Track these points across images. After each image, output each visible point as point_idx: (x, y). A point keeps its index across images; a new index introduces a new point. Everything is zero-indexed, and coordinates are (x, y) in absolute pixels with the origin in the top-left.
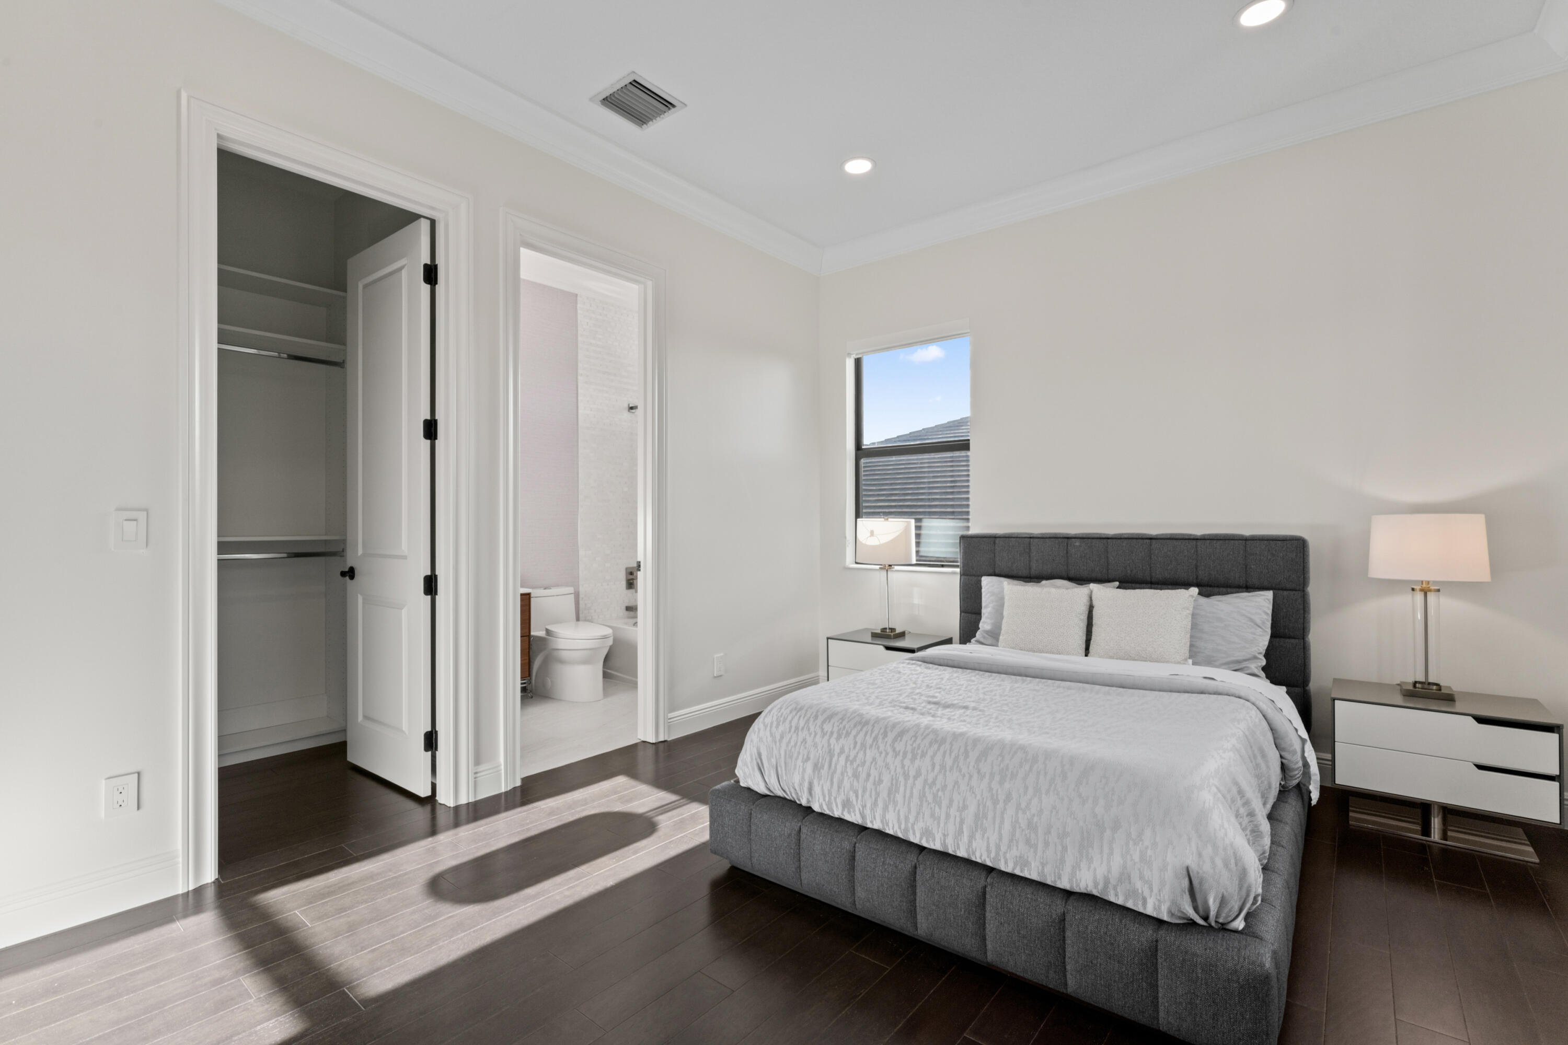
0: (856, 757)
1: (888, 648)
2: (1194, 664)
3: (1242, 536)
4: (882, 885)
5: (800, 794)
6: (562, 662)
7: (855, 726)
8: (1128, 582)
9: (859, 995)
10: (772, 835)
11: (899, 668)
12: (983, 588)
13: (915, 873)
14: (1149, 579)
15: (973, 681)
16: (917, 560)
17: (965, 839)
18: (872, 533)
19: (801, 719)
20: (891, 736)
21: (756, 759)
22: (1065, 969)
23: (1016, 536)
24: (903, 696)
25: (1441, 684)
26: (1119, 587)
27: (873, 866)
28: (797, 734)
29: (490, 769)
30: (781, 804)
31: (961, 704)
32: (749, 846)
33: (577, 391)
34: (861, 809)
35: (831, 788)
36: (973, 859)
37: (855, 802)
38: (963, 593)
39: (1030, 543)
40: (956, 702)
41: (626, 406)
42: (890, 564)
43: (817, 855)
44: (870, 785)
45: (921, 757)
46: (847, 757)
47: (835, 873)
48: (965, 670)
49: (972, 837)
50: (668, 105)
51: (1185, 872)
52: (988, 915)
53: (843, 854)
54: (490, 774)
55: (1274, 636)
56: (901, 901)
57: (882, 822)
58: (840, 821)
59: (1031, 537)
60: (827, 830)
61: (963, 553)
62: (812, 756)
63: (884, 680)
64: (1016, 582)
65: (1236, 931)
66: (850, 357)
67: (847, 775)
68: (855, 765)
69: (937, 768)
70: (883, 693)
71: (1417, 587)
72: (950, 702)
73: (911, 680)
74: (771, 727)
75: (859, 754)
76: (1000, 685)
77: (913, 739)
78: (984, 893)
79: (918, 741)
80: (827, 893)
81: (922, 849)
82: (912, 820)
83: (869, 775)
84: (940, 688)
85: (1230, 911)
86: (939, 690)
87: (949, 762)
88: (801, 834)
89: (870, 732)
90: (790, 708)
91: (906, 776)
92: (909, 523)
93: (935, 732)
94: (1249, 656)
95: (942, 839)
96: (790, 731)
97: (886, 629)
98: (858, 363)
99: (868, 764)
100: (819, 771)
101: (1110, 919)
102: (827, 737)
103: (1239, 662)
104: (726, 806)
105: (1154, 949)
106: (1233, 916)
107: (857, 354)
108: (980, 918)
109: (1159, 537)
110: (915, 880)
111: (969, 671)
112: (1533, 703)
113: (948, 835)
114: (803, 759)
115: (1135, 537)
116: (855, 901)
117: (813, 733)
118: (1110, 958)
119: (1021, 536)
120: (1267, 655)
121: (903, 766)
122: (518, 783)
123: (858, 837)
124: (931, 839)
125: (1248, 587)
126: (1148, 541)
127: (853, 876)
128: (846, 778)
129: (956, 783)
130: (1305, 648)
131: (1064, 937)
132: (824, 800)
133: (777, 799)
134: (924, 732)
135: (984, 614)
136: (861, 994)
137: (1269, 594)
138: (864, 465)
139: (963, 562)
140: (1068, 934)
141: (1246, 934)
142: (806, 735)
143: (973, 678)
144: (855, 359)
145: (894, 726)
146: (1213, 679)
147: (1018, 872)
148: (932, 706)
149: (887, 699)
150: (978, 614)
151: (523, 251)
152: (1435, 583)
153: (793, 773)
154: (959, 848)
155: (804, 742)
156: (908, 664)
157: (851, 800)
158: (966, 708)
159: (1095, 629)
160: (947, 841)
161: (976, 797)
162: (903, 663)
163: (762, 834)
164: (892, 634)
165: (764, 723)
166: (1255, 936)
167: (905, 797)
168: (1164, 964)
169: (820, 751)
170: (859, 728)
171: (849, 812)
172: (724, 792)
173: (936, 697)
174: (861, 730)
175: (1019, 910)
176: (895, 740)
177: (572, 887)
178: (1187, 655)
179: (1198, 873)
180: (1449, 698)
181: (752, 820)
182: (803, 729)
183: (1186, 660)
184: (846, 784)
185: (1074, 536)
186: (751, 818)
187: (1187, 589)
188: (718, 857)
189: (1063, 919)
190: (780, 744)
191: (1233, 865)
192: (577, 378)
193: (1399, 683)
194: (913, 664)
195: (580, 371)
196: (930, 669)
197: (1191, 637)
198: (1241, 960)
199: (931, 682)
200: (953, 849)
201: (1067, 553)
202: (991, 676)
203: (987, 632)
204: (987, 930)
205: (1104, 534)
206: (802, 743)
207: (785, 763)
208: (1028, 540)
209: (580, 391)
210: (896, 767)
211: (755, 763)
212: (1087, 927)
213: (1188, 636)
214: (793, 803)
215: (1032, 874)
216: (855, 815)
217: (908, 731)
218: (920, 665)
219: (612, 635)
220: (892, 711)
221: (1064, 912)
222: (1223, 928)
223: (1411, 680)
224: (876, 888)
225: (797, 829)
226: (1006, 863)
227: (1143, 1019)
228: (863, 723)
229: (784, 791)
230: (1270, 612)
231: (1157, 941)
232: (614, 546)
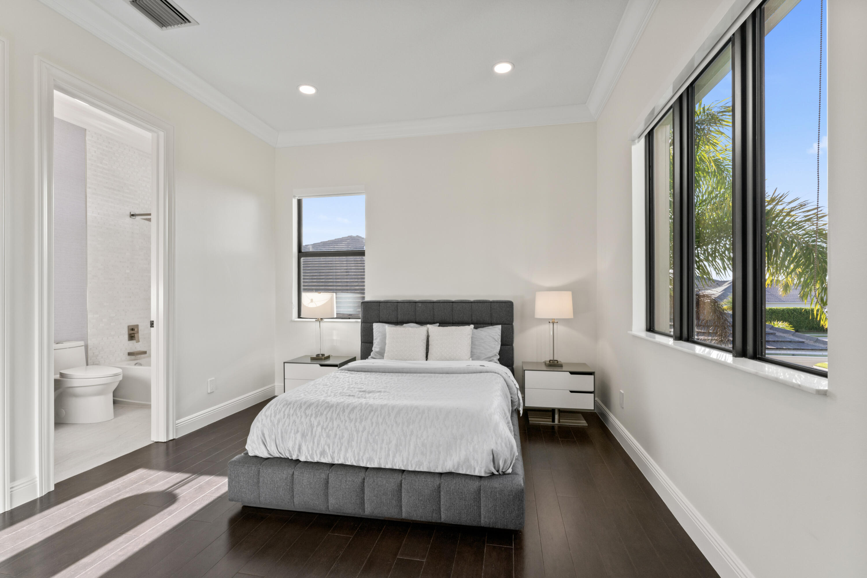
0: (327, 426)
1: (322, 365)
2: (472, 360)
3: (489, 301)
4: (345, 493)
5: (292, 453)
6: (76, 396)
7: (325, 409)
8: (443, 323)
9: (339, 555)
10: (274, 480)
11: (336, 375)
12: (374, 329)
13: (364, 482)
14: (452, 321)
15: (378, 378)
16: (337, 316)
17: (391, 458)
18: (312, 301)
19: (291, 409)
20: (347, 411)
21: (261, 438)
22: (440, 510)
23: (390, 301)
24: (346, 389)
25: (558, 360)
26: (439, 326)
27: (339, 484)
28: (289, 419)
29: (27, 482)
30: (279, 461)
31: (377, 390)
32: (258, 490)
33: (86, 199)
34: (332, 454)
35: (313, 446)
36: (395, 468)
37: (328, 451)
38: (363, 333)
39: (397, 305)
40: (374, 389)
41: (129, 213)
42: (321, 318)
43: (305, 486)
44: (337, 440)
45: (365, 420)
46: (322, 428)
47: (316, 493)
48: (372, 373)
49: (394, 457)
50: (184, 19)
51: (491, 452)
52: (403, 495)
53: (321, 482)
54: (27, 485)
55: (502, 345)
56: (356, 499)
57: (344, 458)
58: (318, 463)
59: (398, 302)
60: (311, 470)
61: (363, 311)
62: (300, 430)
63: (331, 382)
64: (391, 325)
65: (509, 474)
66: (295, 198)
67: (323, 437)
68: (327, 431)
69: (374, 424)
70: (334, 390)
71: (551, 321)
72: (371, 390)
73: (346, 381)
74: (271, 417)
75: (329, 424)
76: (392, 379)
77: (360, 411)
78: (401, 484)
79: (363, 412)
80: (311, 506)
81: (367, 468)
82: (361, 454)
83: (336, 435)
84: (362, 383)
85: (507, 465)
86: (362, 385)
87: (380, 420)
88: (294, 476)
89: (334, 411)
90: (282, 404)
91: (357, 431)
92: (333, 295)
93: (371, 406)
94: (494, 355)
95: (379, 461)
96: (284, 418)
97: (319, 354)
98: (299, 202)
99: (335, 429)
100: (305, 437)
101: (460, 482)
102: (308, 418)
103: (490, 357)
104: (241, 470)
105: (479, 490)
106: (508, 467)
107: (299, 197)
108: (399, 497)
109: (456, 301)
110: (364, 486)
111: (374, 373)
112: (584, 364)
113: (382, 458)
114: (295, 432)
115: (446, 301)
116: (328, 506)
117: (300, 417)
118: (461, 500)
119: (392, 302)
120: (499, 354)
121: (355, 427)
122: (52, 488)
123: (330, 470)
124: (372, 462)
125: (492, 324)
126: (452, 303)
127: (327, 493)
128: (322, 439)
129: (385, 430)
130: (512, 349)
131: (440, 495)
132: (309, 453)
133: (276, 459)
134: (365, 407)
135: (375, 343)
136: (340, 554)
137: (500, 327)
138: (304, 261)
139: (363, 316)
140: (442, 493)
141: (513, 474)
142: (295, 418)
143: (377, 377)
144: (298, 200)
145: (348, 406)
146: (484, 366)
147: (417, 469)
148: (362, 393)
149: (337, 392)
150: (371, 343)
151: (56, 93)
152: (557, 319)
153: (288, 441)
154: (387, 464)
155: (294, 423)
156: (341, 372)
157: (325, 450)
158: (380, 392)
159: (430, 347)
160: (381, 462)
161: (396, 436)
162: (337, 372)
163: (267, 481)
164: (323, 357)
165: (265, 415)
166: (516, 474)
167: (357, 442)
168: (483, 495)
169: (305, 426)
170: (328, 409)
171: (324, 457)
172: (239, 462)
173: (362, 388)
174: (329, 410)
175: (419, 488)
176: (350, 413)
177: (124, 548)
178: (470, 356)
179: (496, 451)
180: (561, 366)
181: (260, 474)
182: (293, 415)
183: (469, 358)
184: (323, 442)
185: (418, 301)
186: (259, 473)
187: (469, 325)
188: (234, 502)
189: (439, 487)
190: (278, 426)
191: (508, 446)
192: (86, 190)
193: (544, 361)
194: (343, 372)
195: (88, 185)
196: (353, 374)
197: (471, 347)
198: (513, 484)
199: (356, 381)
200: (384, 465)
201: (415, 310)
202: (386, 374)
203: (377, 352)
204: (402, 502)
205: (432, 300)
206: (293, 423)
207: (282, 437)
208: (396, 303)
209: (88, 199)
210: (352, 427)
211: (260, 440)
212: (450, 488)
213: (470, 347)
214: (287, 459)
215: (424, 468)
216: (328, 458)
217: (356, 407)
218: (347, 373)
219: (122, 373)
220: (343, 398)
221: (440, 483)
222: (504, 474)
223: (548, 360)
224: (341, 495)
225: (291, 473)
226: (412, 466)
227: (475, 524)
228: (330, 407)
229: (280, 453)
230: (500, 334)
231: (480, 486)
232: (118, 311)
